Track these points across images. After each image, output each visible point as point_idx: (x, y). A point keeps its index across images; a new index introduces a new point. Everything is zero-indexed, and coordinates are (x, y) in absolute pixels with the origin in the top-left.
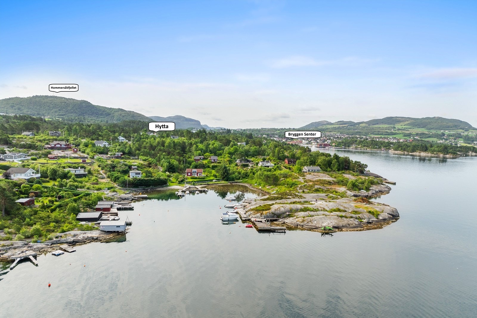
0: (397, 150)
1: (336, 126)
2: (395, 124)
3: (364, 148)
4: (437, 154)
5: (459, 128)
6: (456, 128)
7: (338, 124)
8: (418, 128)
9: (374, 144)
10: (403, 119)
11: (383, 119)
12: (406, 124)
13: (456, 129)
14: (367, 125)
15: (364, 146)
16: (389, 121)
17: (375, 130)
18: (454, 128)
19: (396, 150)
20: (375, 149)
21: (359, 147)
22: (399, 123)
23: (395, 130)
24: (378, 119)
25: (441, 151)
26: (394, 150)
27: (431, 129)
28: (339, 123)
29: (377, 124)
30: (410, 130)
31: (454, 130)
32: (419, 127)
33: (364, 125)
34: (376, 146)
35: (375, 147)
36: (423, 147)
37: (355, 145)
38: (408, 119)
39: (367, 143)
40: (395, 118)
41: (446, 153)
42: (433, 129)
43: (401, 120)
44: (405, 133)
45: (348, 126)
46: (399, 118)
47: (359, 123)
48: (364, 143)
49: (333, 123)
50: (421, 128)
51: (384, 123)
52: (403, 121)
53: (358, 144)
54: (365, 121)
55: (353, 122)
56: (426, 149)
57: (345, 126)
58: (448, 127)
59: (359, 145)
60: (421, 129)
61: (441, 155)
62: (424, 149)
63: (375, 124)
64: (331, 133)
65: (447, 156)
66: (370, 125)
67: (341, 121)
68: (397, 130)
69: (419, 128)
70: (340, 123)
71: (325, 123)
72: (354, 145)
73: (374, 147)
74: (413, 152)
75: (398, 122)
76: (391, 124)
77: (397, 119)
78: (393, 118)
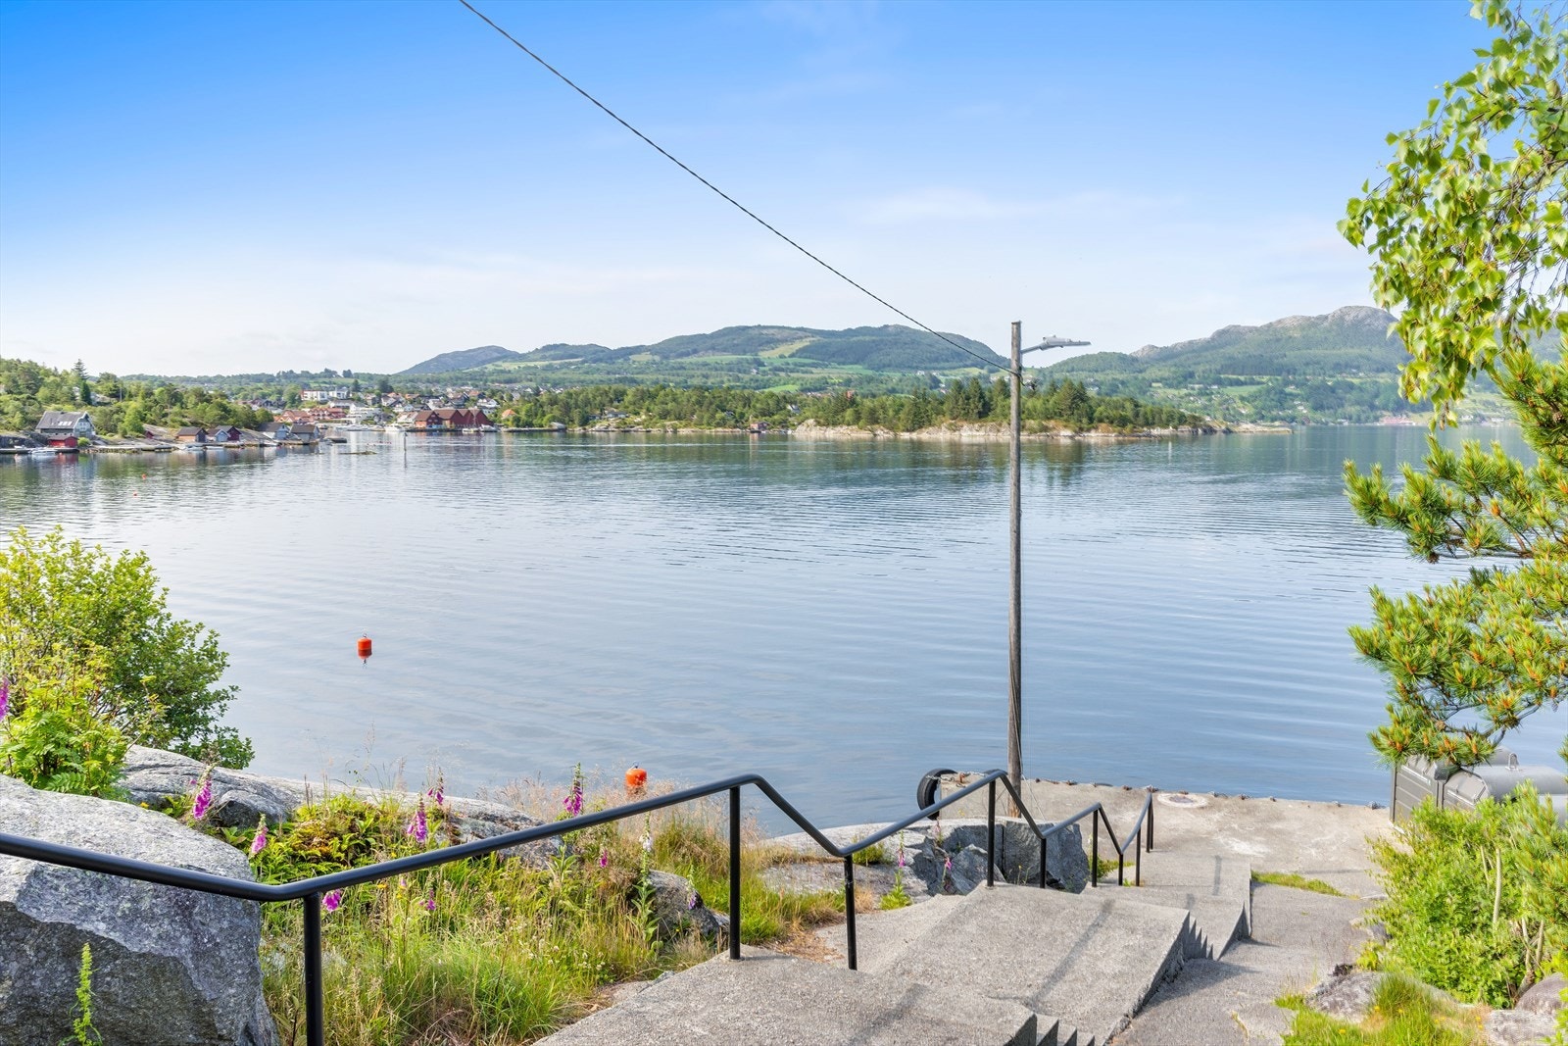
0: (835, 424)
1: (537, 363)
2: (759, 350)
3: (664, 426)
4: (1045, 429)
5: (969, 362)
6: (961, 364)
7: (544, 358)
8: (839, 364)
9: (711, 403)
10: (786, 333)
11: (713, 336)
12: (797, 351)
13: (960, 367)
14: (657, 358)
15: (664, 415)
16: (735, 342)
17: (692, 372)
18: (955, 364)
19: (828, 425)
20: (718, 425)
21: (638, 420)
22: (773, 349)
23: (764, 371)
24: (695, 336)
25: (1061, 415)
26: (819, 423)
27: (884, 366)
28: (547, 354)
29: (695, 352)
30: (814, 370)
31: (954, 368)
32: (842, 360)
33: (645, 357)
34: (724, 411)
35: (717, 415)
36: (968, 398)
37: (616, 415)
38: (800, 334)
39: (674, 400)
40: (756, 332)
41: (1085, 420)
42: (889, 366)
43: (779, 337)
44: (803, 379)
45: (583, 362)
46: (772, 331)
47: (626, 352)
48: (663, 403)
49: (524, 355)
50: (851, 364)
51: (718, 350)
52: (784, 341)
53: (631, 408)
54: (648, 343)
55: (604, 350)
56: (984, 405)
57: (571, 364)
58: (936, 360)
59: (637, 414)
60: (850, 366)
61: (1064, 436)
62: (975, 405)
63: (688, 354)
64: (513, 385)
65: (1094, 437)
66: (667, 358)
67: (555, 347)
68: (770, 370)
69: (844, 364)
70: (552, 352)
71: (496, 355)
72: (612, 412)
73: (713, 417)
74: (921, 427)
75: (768, 342)
76: (745, 353)
77: (765, 332)
78: (750, 331)
